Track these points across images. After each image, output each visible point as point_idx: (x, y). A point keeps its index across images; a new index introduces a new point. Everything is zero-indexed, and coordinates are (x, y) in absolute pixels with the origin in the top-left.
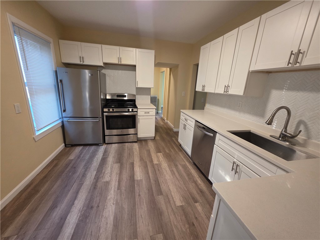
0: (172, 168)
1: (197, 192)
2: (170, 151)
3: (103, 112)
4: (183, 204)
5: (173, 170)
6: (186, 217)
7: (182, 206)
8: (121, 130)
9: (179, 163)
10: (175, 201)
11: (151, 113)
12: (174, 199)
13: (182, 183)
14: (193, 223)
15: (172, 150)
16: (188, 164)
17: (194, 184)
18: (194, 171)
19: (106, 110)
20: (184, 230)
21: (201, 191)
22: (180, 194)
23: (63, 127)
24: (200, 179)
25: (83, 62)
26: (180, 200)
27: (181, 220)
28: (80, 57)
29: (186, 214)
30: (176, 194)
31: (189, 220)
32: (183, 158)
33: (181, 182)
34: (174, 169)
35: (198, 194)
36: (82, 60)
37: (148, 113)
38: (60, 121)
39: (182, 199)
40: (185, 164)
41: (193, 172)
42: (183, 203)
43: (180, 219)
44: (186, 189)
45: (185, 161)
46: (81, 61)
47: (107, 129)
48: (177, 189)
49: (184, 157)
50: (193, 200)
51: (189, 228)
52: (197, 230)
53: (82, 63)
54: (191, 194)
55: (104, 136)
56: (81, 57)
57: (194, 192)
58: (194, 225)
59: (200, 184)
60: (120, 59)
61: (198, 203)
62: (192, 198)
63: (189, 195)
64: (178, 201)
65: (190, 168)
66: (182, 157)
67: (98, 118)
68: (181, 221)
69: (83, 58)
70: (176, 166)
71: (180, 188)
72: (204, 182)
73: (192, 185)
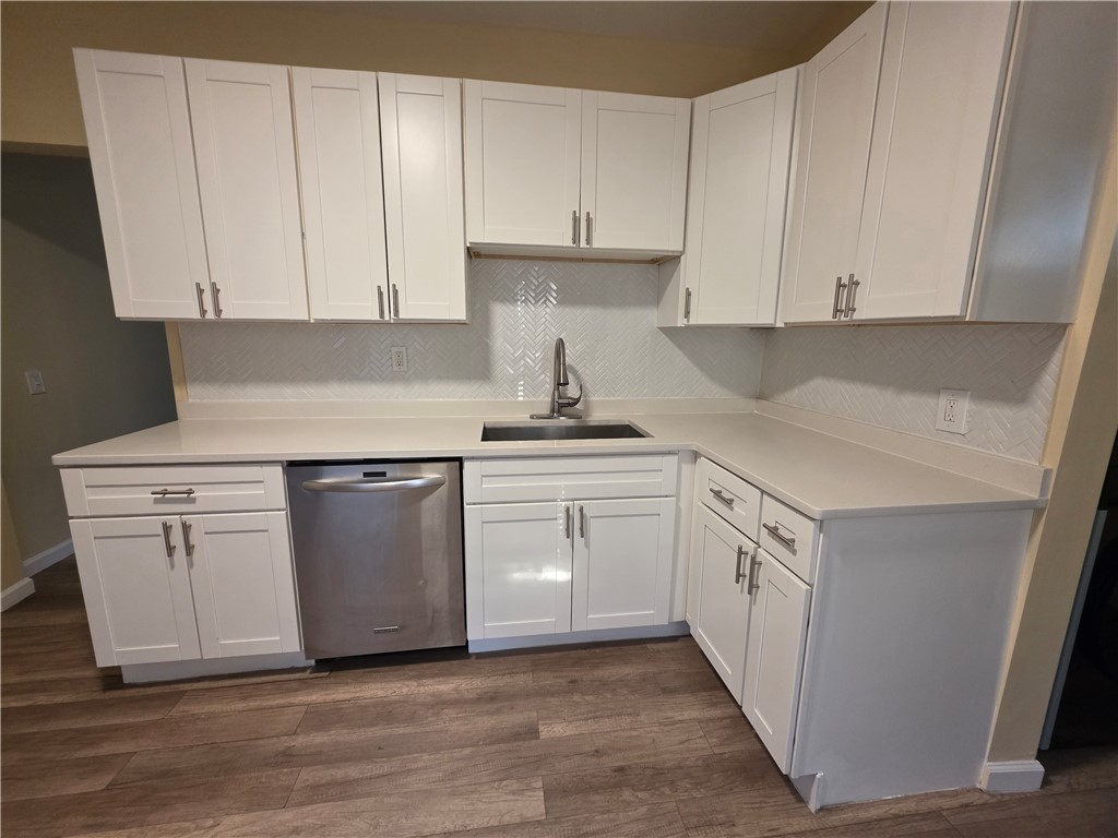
0: (289, 789)
1: (489, 713)
2: (99, 764)
4: (540, 784)
5: (315, 787)
6: (594, 789)
7: (549, 794)
9: (278, 736)
10: (518, 820)
12: (507, 819)
13: (426, 757)
14: (615, 771)
15: (106, 749)
16: (315, 697)
17: (450, 712)
18: (372, 686)
20: (643, 810)
21: (491, 697)
22: (486, 787)
24: (430, 681)
26: (521, 792)
27: (609, 811)
29: (584, 787)
30: (481, 806)
31: (606, 780)
32: (253, 704)
33: (421, 764)
34: (307, 776)
35: (498, 711)
39: (514, 785)
40: (304, 709)
41: (381, 693)
42: (534, 785)
43: (606, 816)
44: (467, 751)
45: (280, 701)
48: (453, 794)
49: (244, 699)
50: (524, 740)
51: (635, 790)
52: (637, 764)
54: (494, 739)
57: (485, 723)
58: (621, 769)
59: (456, 690)
61: (541, 728)
62: (516, 740)
63: (497, 746)
64: (520, 804)
65: (348, 696)
66: (240, 706)
68: (612, 816)
70: (287, 758)
71: (452, 775)
72: (453, 675)
73: (452, 720)
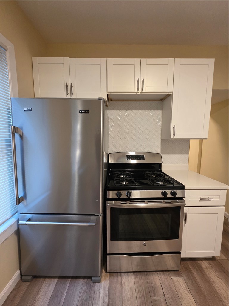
3: (106, 199)
8: (144, 242)
11: (216, 200)
19: (112, 194)
23: (18, 232)
25: (72, 94)
28: (67, 86)
36: (69, 91)
37: (209, 199)
38: (13, 220)
46: (67, 94)
47: (111, 240)
53: (69, 96)
55: (105, 254)
56: (69, 85)
60: (140, 83)
67: (93, 215)
69: (71, 87)
